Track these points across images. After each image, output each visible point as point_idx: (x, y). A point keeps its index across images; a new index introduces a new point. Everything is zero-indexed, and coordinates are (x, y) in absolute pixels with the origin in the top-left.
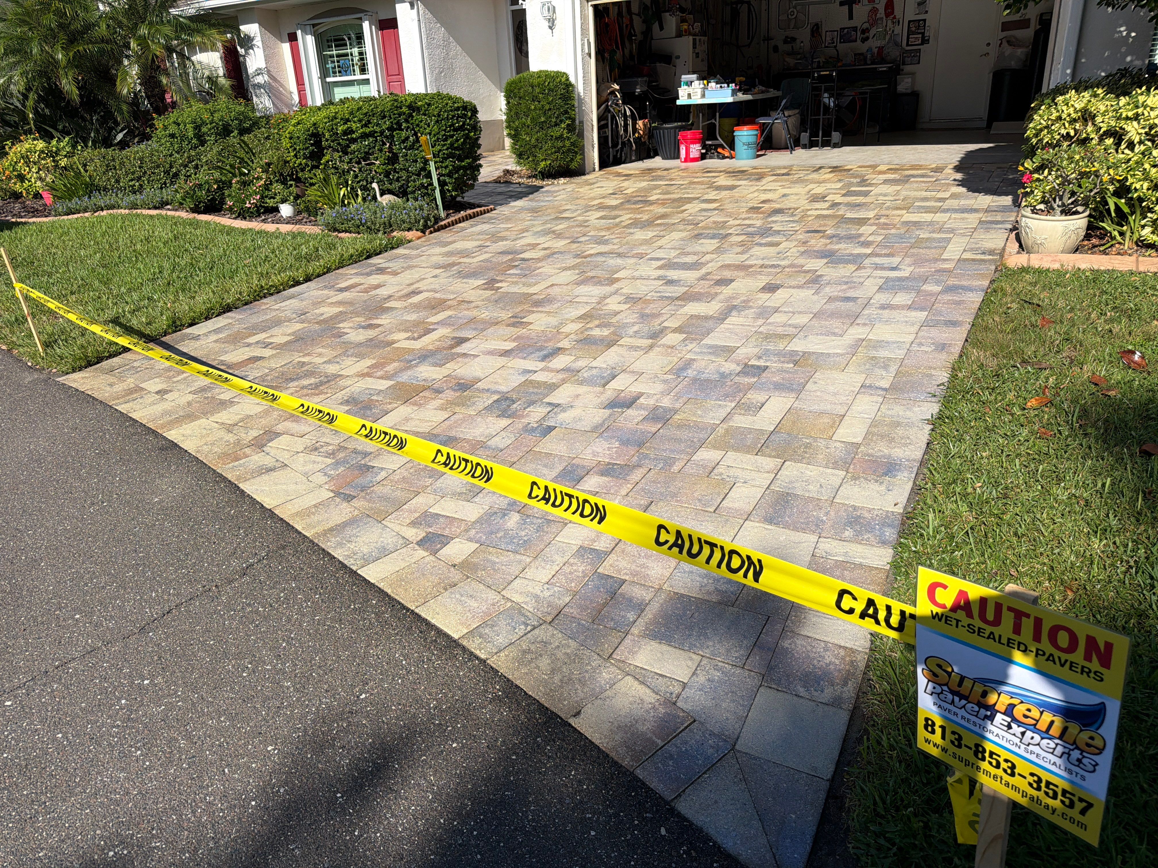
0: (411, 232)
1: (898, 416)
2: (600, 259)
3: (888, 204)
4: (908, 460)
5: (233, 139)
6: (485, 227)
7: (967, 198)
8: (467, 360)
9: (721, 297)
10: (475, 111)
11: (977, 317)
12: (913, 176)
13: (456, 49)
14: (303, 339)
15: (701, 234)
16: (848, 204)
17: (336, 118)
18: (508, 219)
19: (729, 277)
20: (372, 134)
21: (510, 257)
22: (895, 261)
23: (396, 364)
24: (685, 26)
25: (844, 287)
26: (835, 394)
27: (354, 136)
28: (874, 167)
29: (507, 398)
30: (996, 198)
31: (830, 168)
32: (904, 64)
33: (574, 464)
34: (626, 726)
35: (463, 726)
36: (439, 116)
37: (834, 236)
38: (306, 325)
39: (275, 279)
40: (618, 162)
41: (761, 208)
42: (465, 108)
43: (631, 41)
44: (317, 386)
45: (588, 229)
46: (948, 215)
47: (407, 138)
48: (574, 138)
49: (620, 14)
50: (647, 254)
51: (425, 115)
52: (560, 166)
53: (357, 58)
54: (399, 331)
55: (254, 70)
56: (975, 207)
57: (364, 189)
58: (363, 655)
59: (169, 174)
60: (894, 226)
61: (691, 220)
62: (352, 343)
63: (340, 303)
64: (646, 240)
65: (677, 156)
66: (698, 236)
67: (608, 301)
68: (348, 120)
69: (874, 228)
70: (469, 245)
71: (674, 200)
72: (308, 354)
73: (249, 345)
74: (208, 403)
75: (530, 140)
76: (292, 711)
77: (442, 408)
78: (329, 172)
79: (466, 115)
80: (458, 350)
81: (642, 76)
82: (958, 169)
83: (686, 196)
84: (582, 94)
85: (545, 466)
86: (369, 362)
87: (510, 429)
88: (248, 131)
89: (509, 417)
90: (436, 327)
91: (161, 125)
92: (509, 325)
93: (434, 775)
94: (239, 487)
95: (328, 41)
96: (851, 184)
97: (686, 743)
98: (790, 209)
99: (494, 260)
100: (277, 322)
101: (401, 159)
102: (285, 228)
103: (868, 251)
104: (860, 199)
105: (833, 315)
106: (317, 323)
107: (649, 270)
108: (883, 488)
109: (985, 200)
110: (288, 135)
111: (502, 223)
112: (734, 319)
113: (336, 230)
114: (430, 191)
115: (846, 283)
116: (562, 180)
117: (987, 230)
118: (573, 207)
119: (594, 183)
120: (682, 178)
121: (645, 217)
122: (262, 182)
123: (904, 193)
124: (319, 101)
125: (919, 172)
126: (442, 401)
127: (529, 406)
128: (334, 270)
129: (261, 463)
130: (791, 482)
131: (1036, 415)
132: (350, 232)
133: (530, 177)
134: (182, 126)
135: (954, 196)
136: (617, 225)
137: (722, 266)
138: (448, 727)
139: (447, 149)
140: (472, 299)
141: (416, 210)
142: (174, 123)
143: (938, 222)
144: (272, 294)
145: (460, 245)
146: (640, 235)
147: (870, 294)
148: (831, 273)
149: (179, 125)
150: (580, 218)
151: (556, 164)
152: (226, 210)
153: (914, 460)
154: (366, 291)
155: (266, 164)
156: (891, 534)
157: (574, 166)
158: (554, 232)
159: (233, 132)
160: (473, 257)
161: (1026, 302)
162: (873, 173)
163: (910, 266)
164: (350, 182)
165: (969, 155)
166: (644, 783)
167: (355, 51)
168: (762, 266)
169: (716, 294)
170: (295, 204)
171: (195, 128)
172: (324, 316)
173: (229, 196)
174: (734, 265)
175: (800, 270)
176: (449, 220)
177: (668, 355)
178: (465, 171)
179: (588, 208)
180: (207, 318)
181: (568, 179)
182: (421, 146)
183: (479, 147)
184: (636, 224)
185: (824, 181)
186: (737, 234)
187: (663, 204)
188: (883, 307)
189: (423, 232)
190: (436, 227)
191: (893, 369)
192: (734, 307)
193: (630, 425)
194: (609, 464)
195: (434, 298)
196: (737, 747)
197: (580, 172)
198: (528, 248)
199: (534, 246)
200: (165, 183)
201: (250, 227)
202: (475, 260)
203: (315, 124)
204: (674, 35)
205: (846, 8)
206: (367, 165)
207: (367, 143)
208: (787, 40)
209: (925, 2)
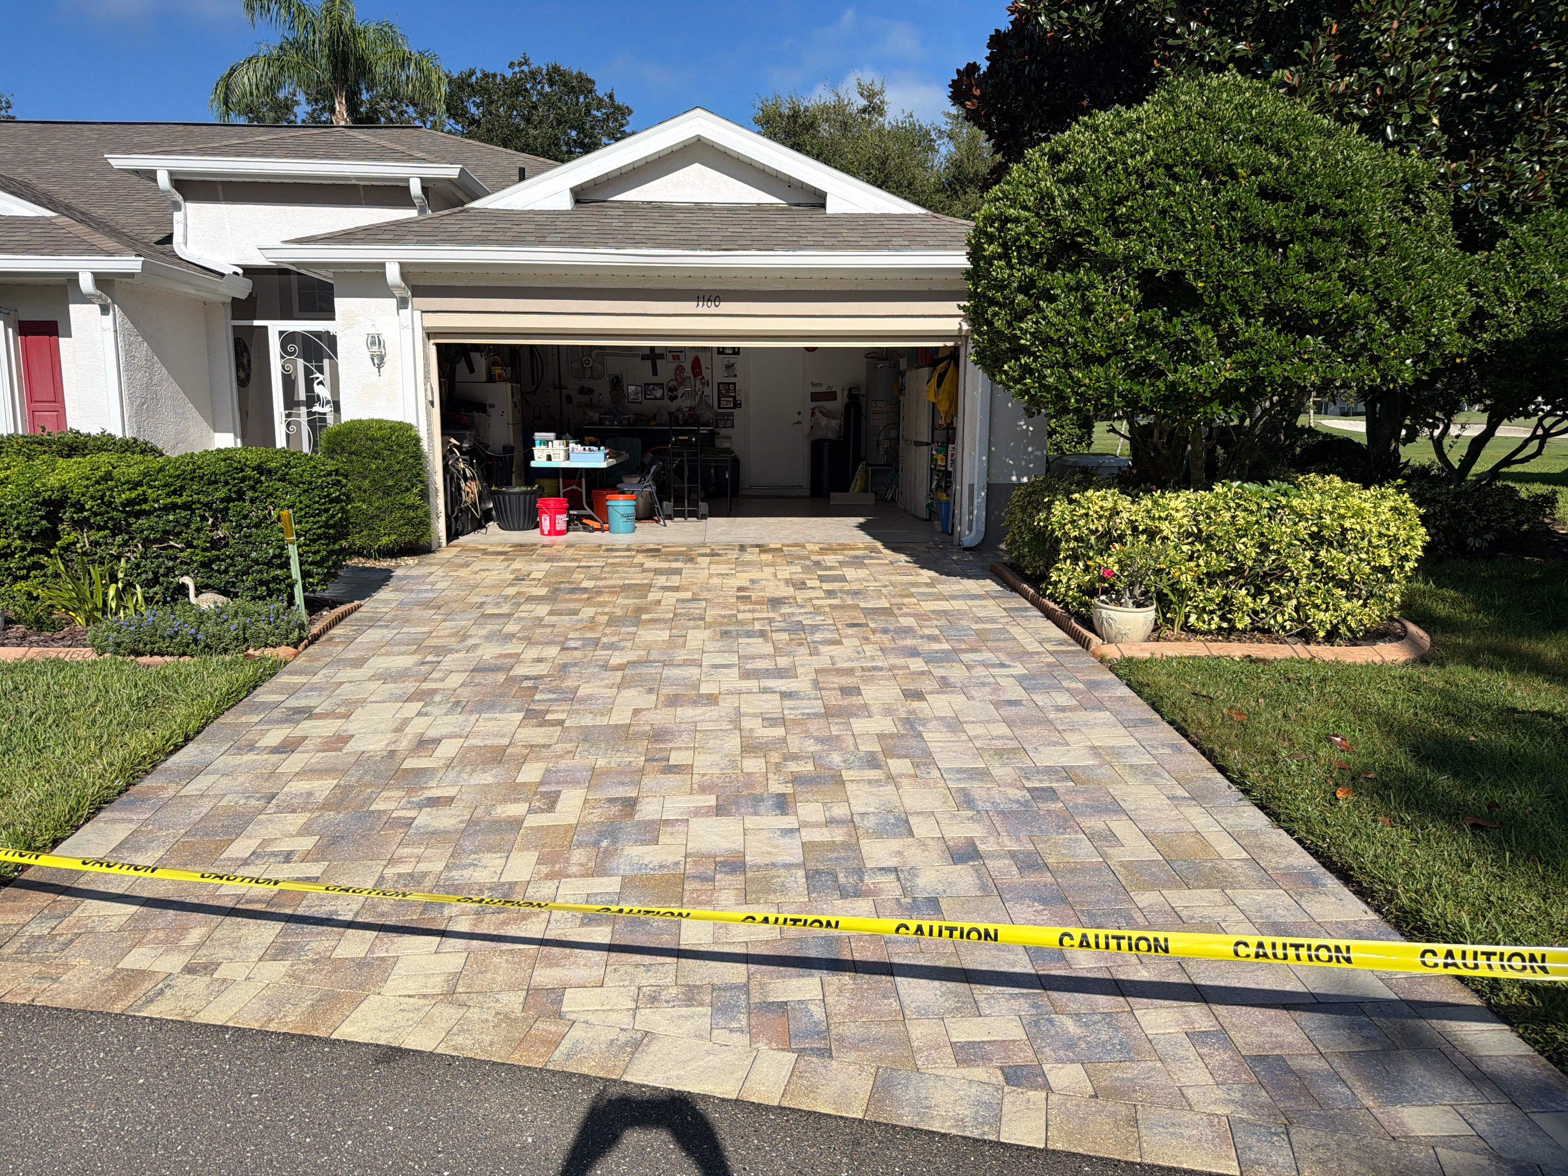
0: (282, 649)
2: (646, 670)
9: (875, 709)
11: (1164, 713)
13: (161, 372)
15: (729, 632)
20: (186, 506)
21: (502, 675)
23: (579, 852)
24: (498, 370)
25: (987, 689)
27: (146, 507)
32: (719, 427)
47: (251, 512)
52: (408, 542)
65: (538, 528)
67: (745, 725)
71: (623, 588)
75: (367, 509)
84: (426, 451)
87: (885, 911)
90: (550, 788)
99: (483, 681)
107: (734, 680)
114: (283, 587)
115: (983, 685)
116: (409, 560)
121: (616, 611)
135: (934, 580)
137: (817, 671)
140: (540, 741)
147: (1025, 696)
148: (948, 673)
150: (522, 615)
154: (331, 748)
157: (421, 541)
161: (1197, 695)
164: (121, 575)
169: (864, 706)
176: (320, 626)
180: (73, 827)
181: (415, 559)
188: (1059, 709)
189: (296, 647)
190: (310, 638)
195: (476, 746)
197: (427, 549)
198: (510, 661)
199: (514, 657)
204: (484, 378)
205: (649, 363)
206: (161, 549)
207: (171, 517)
208: (583, 391)
209: (733, 365)
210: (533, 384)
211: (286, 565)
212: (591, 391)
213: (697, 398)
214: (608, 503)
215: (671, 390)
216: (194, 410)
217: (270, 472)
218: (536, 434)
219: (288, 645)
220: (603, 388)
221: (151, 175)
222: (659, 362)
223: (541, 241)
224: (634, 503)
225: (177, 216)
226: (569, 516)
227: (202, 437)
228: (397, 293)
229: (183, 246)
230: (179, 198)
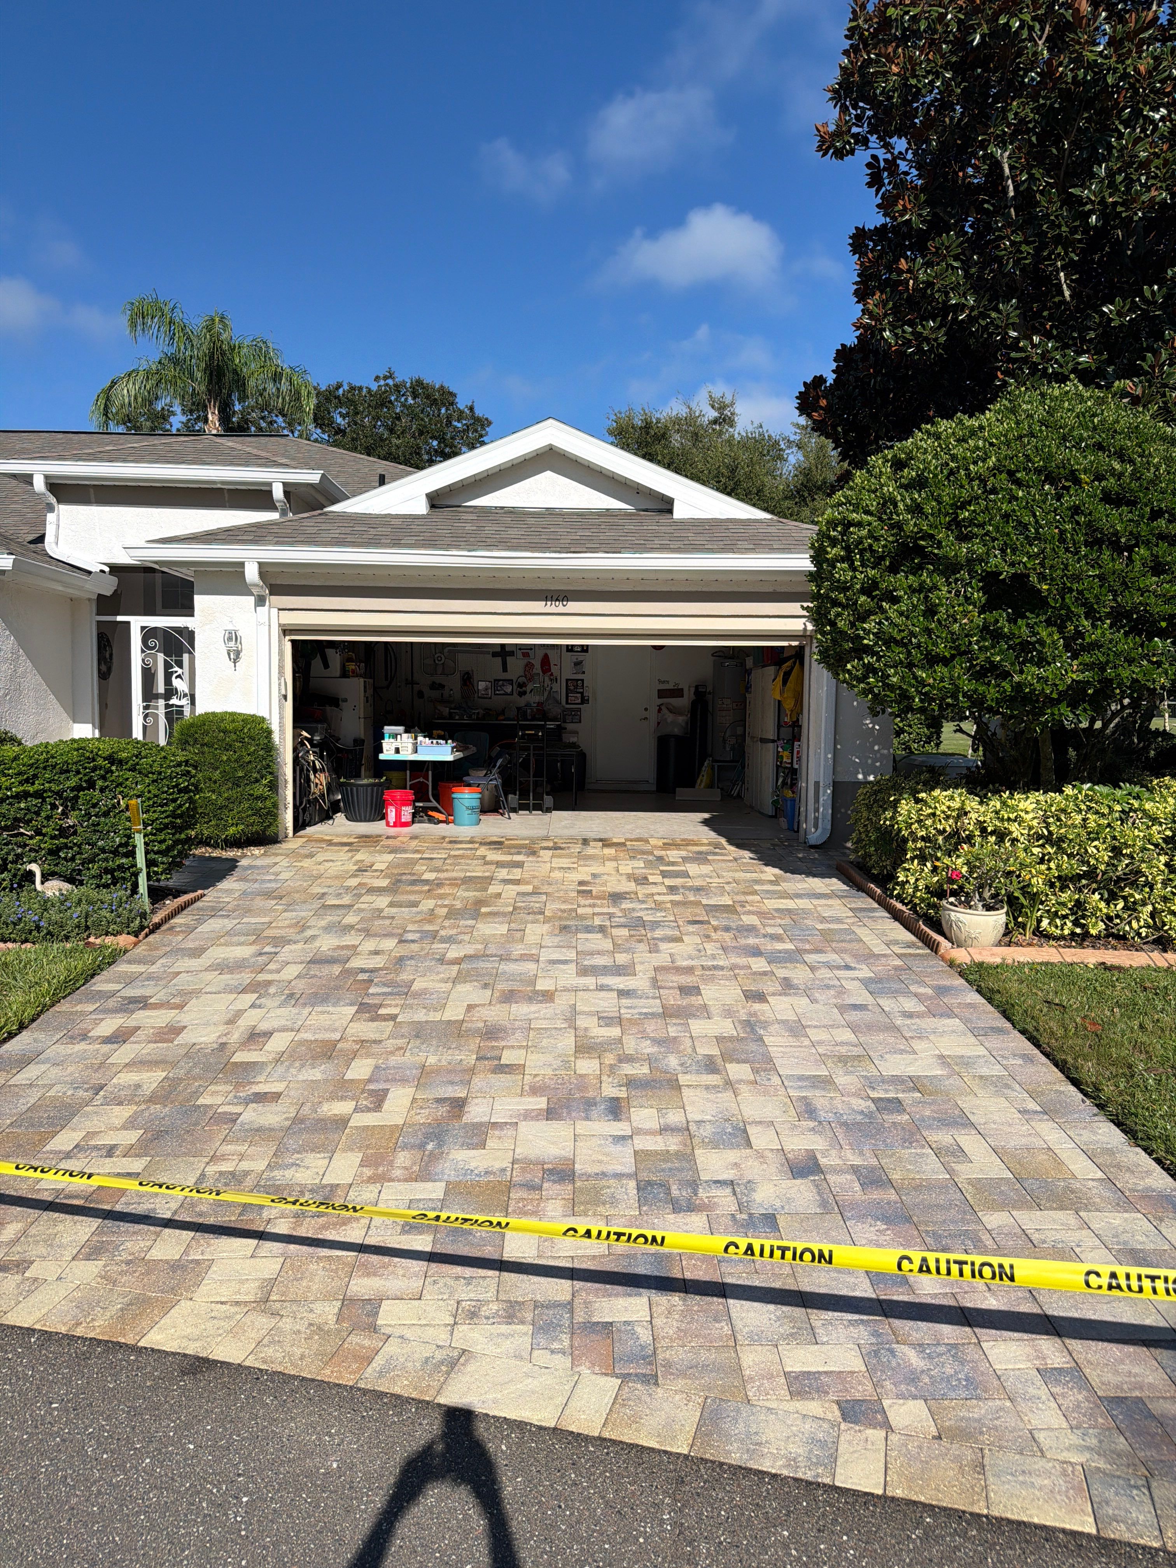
0: (123, 938)
8: (508, 1132)
13: (25, 664)
14: (164, 1131)
15: (568, 926)
20: (38, 795)
21: (338, 968)
24: (351, 666)
32: (566, 722)
38: (135, 1108)
45: (397, 921)
46: (807, 901)
50: (536, 955)
52: (255, 832)
54: (325, 1099)
62: (270, 1129)
63: (143, 1063)
65: (384, 819)
66: (567, 929)
72: (217, 1157)
75: (216, 799)
80: (472, 1118)
84: (277, 743)
92: (493, 1072)
99: (318, 973)
103: (790, 946)
105: (870, 1028)
106: (151, 1102)
114: (128, 875)
116: (258, 851)
117: (871, 919)
119: (309, 855)
121: (456, 903)
126: (560, 1202)
127: (695, 1190)
140: (372, 1036)
145: (222, 953)
147: (871, 1000)
150: (363, 906)
151: (251, 830)
154: (163, 1039)
157: (268, 832)
160: (276, 972)
172: (148, 1089)
176: (162, 915)
177: (766, 1093)
188: (906, 1015)
189: (138, 936)
190: (151, 927)
195: (307, 1040)
197: (273, 840)
198: (346, 952)
204: (338, 674)
205: (499, 660)
206: (12, 836)
207: (22, 805)
208: (435, 686)
209: (581, 662)
210: (386, 679)
211: (132, 854)
212: (442, 686)
213: (546, 694)
214: (454, 796)
215: (521, 685)
216: (55, 701)
217: (121, 762)
218: (386, 728)
219: (128, 933)
220: (454, 685)
221: (27, 479)
222: (509, 659)
223: (396, 543)
224: (479, 796)
225: (51, 517)
226: (415, 808)
227: (61, 727)
228: (255, 591)
229: (54, 545)
230: (53, 500)
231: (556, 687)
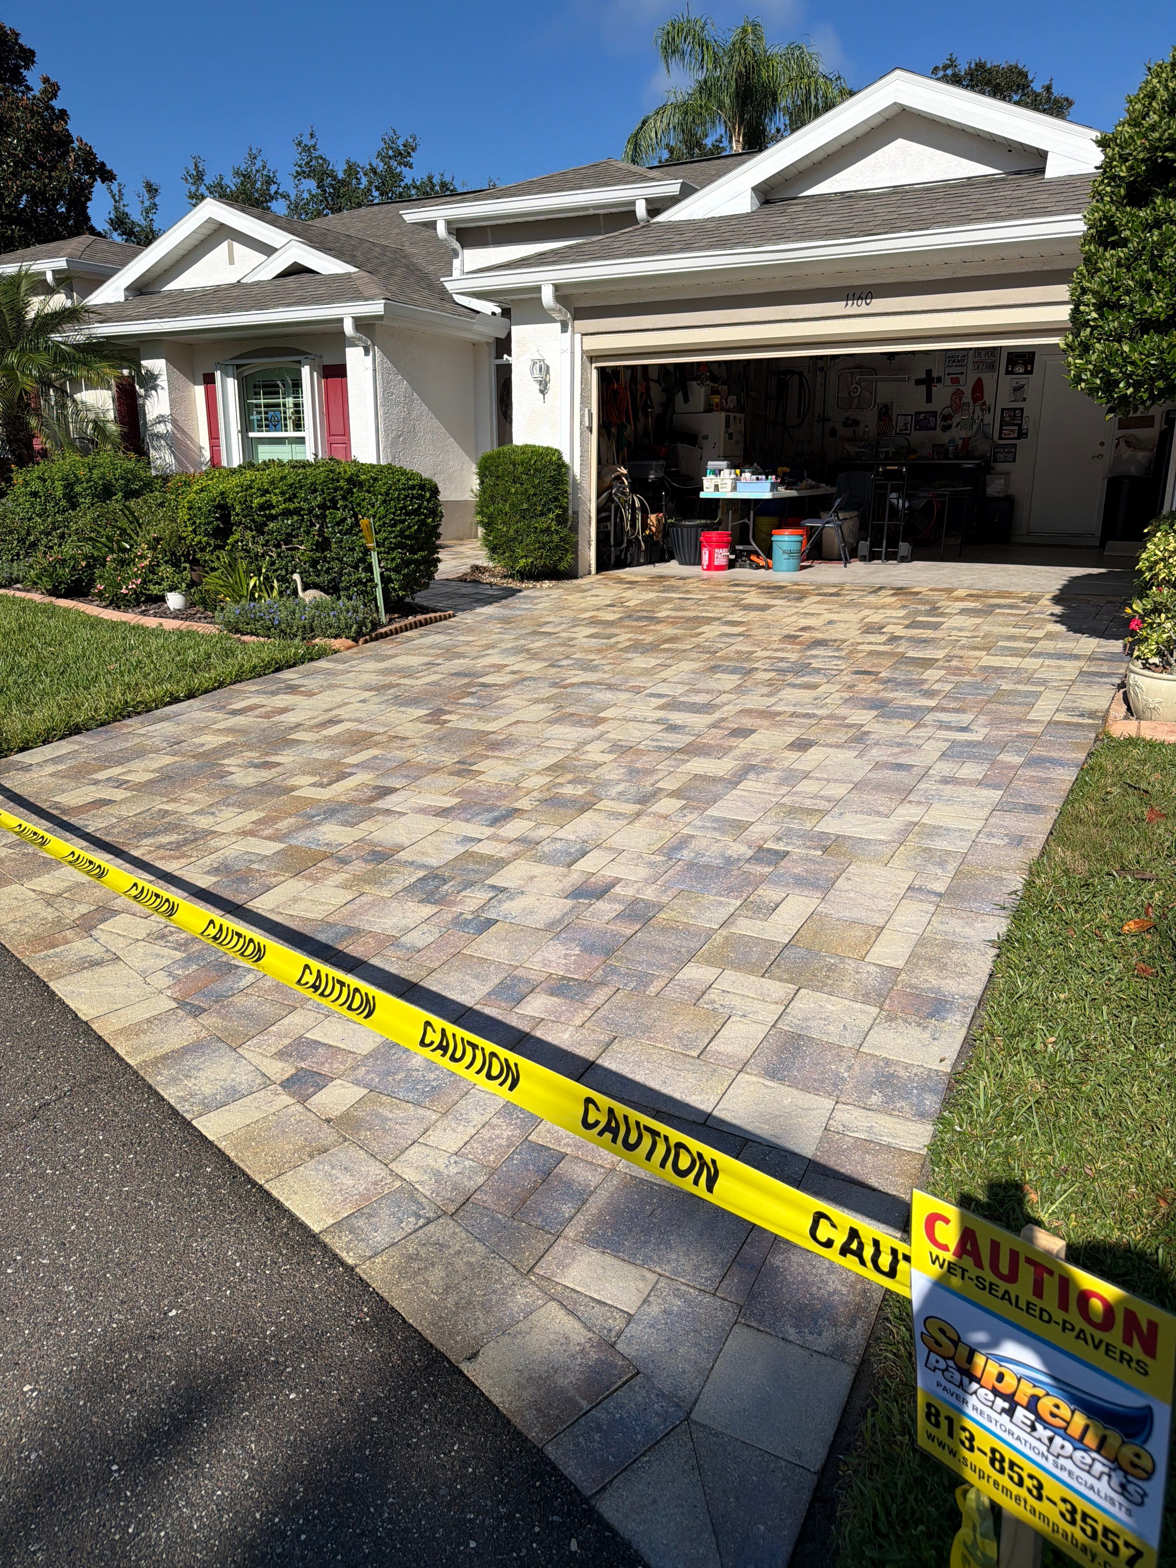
0: (339, 640)
1: (954, 933)
2: (584, 690)
3: (964, 641)
4: (962, 997)
5: (115, 504)
6: (439, 638)
7: (1066, 639)
8: (389, 819)
9: (736, 753)
10: (435, 491)
11: (1066, 803)
12: (999, 606)
13: (420, 408)
14: (170, 777)
15: (719, 666)
16: (911, 639)
17: (251, 488)
18: (470, 630)
19: (749, 726)
20: (297, 511)
21: (466, 680)
22: (965, 718)
23: (292, 820)
24: (716, 399)
25: (897, 750)
26: (873, 897)
27: (273, 512)
28: (949, 591)
29: (437, 876)
30: (1103, 642)
31: (893, 589)
32: (995, 461)
33: (515, 977)
34: (540, 1377)
35: (309, 1367)
36: (387, 494)
37: (889, 680)
38: (178, 759)
39: (147, 694)
40: (621, 564)
41: (798, 637)
42: (422, 487)
43: (646, 414)
44: (179, 845)
45: (573, 649)
46: (1040, 660)
47: (344, 520)
48: (565, 532)
49: (633, 379)
50: (645, 688)
51: (369, 492)
52: (545, 566)
53: (291, 410)
54: (304, 773)
55: (155, 416)
56: (1075, 652)
57: (283, 580)
58: (182, 1248)
59: (24, 543)
60: (969, 671)
61: (709, 647)
62: (236, 787)
63: (229, 731)
64: (646, 669)
65: (699, 562)
66: (714, 669)
67: (587, 748)
68: (267, 492)
69: (943, 672)
70: (415, 661)
71: (688, 619)
72: (174, 800)
73: (96, 782)
74: (26, 863)
75: (507, 531)
76: (67, 1332)
77: (345, 886)
78: (238, 555)
79: (423, 496)
80: (380, 804)
81: (658, 458)
82: (1057, 600)
83: (704, 614)
84: (578, 478)
85: (476, 977)
86: (255, 815)
87: (435, 920)
88: (136, 494)
89: (436, 903)
90: (354, 770)
91: (20, 480)
92: (452, 774)
93: (257, 1442)
94: (48, 987)
95: (255, 387)
96: (918, 612)
97: (622, 1406)
98: (835, 641)
99: (444, 683)
100: (140, 753)
101: (334, 546)
102: (170, 624)
103: (932, 703)
104: (928, 633)
105: (878, 787)
106: (194, 757)
107: (647, 709)
108: (927, 1035)
109: (1089, 644)
110: (186, 505)
111: (462, 635)
112: (749, 783)
113: (238, 631)
114: (369, 589)
115: (900, 745)
116: (547, 584)
117: (1089, 684)
118: (558, 620)
119: (587, 590)
120: (702, 591)
121: (649, 639)
122: (147, 562)
123: (986, 628)
124: (237, 460)
125: (1008, 601)
126: (348, 876)
127: (465, 889)
128: (229, 685)
129: (85, 954)
130: (806, 1019)
131: (1135, 944)
132: (257, 635)
133: (505, 577)
134: (48, 483)
135: (1049, 636)
136: (611, 647)
137: (741, 711)
138: (287, 1367)
139: (395, 537)
140: (408, 734)
141: (348, 612)
142: (39, 478)
143: (1026, 670)
144: (139, 714)
145: (402, 661)
146: (640, 662)
147: (929, 762)
148: (881, 730)
149: (45, 481)
150: (564, 635)
151: (540, 563)
152: (94, 595)
153: (971, 998)
154: (267, 716)
155: (154, 539)
156: (932, 1102)
157: (563, 566)
158: (528, 650)
159: (116, 494)
160: (417, 678)
161: (1130, 786)
162: (948, 599)
163: (985, 726)
164: (264, 570)
165: (1074, 581)
166: (555, 1468)
167: (290, 401)
168: (793, 715)
169: (731, 748)
170: (187, 594)
171: (66, 487)
172: (205, 748)
173: (101, 577)
174: (757, 711)
175: (842, 723)
176: (392, 627)
177: (658, 827)
178: (417, 566)
179: (576, 622)
180: (45, 742)
181: (554, 582)
182: (361, 531)
183: (438, 536)
184: (636, 647)
185: (883, 607)
186: (765, 670)
187: (673, 623)
188: (945, 781)
189: (356, 640)
190: (373, 635)
191: (952, 867)
192: (752, 768)
193: (597, 924)
194: (563, 978)
195: (358, 730)
196: (693, 1416)
197: (571, 574)
198: (492, 670)
199: (499, 668)
200: (18, 555)
201: (124, 619)
202: (419, 682)
203: (222, 493)
204: (702, 409)
205: (923, 388)
208: (848, 423)
210: (799, 417)
212: (856, 422)
213: (975, 427)
214: (774, 538)
215: (945, 418)
218: (710, 463)
219: (347, 638)
220: (869, 419)
222: (936, 386)
225: (456, 263)
226: (733, 550)
227: (462, 469)
228: (555, 315)
230: (457, 246)
231: (988, 419)
